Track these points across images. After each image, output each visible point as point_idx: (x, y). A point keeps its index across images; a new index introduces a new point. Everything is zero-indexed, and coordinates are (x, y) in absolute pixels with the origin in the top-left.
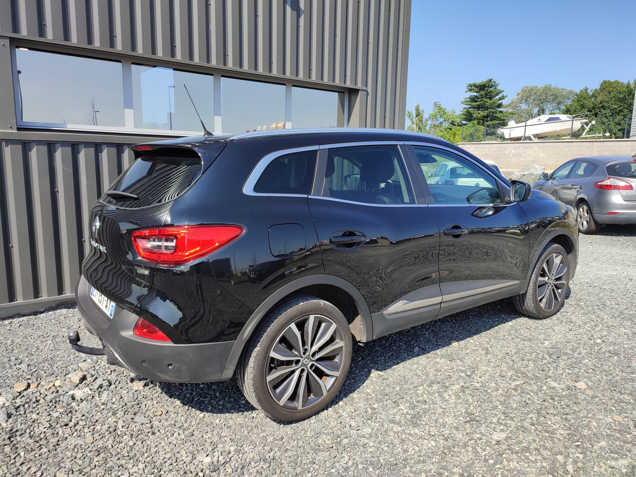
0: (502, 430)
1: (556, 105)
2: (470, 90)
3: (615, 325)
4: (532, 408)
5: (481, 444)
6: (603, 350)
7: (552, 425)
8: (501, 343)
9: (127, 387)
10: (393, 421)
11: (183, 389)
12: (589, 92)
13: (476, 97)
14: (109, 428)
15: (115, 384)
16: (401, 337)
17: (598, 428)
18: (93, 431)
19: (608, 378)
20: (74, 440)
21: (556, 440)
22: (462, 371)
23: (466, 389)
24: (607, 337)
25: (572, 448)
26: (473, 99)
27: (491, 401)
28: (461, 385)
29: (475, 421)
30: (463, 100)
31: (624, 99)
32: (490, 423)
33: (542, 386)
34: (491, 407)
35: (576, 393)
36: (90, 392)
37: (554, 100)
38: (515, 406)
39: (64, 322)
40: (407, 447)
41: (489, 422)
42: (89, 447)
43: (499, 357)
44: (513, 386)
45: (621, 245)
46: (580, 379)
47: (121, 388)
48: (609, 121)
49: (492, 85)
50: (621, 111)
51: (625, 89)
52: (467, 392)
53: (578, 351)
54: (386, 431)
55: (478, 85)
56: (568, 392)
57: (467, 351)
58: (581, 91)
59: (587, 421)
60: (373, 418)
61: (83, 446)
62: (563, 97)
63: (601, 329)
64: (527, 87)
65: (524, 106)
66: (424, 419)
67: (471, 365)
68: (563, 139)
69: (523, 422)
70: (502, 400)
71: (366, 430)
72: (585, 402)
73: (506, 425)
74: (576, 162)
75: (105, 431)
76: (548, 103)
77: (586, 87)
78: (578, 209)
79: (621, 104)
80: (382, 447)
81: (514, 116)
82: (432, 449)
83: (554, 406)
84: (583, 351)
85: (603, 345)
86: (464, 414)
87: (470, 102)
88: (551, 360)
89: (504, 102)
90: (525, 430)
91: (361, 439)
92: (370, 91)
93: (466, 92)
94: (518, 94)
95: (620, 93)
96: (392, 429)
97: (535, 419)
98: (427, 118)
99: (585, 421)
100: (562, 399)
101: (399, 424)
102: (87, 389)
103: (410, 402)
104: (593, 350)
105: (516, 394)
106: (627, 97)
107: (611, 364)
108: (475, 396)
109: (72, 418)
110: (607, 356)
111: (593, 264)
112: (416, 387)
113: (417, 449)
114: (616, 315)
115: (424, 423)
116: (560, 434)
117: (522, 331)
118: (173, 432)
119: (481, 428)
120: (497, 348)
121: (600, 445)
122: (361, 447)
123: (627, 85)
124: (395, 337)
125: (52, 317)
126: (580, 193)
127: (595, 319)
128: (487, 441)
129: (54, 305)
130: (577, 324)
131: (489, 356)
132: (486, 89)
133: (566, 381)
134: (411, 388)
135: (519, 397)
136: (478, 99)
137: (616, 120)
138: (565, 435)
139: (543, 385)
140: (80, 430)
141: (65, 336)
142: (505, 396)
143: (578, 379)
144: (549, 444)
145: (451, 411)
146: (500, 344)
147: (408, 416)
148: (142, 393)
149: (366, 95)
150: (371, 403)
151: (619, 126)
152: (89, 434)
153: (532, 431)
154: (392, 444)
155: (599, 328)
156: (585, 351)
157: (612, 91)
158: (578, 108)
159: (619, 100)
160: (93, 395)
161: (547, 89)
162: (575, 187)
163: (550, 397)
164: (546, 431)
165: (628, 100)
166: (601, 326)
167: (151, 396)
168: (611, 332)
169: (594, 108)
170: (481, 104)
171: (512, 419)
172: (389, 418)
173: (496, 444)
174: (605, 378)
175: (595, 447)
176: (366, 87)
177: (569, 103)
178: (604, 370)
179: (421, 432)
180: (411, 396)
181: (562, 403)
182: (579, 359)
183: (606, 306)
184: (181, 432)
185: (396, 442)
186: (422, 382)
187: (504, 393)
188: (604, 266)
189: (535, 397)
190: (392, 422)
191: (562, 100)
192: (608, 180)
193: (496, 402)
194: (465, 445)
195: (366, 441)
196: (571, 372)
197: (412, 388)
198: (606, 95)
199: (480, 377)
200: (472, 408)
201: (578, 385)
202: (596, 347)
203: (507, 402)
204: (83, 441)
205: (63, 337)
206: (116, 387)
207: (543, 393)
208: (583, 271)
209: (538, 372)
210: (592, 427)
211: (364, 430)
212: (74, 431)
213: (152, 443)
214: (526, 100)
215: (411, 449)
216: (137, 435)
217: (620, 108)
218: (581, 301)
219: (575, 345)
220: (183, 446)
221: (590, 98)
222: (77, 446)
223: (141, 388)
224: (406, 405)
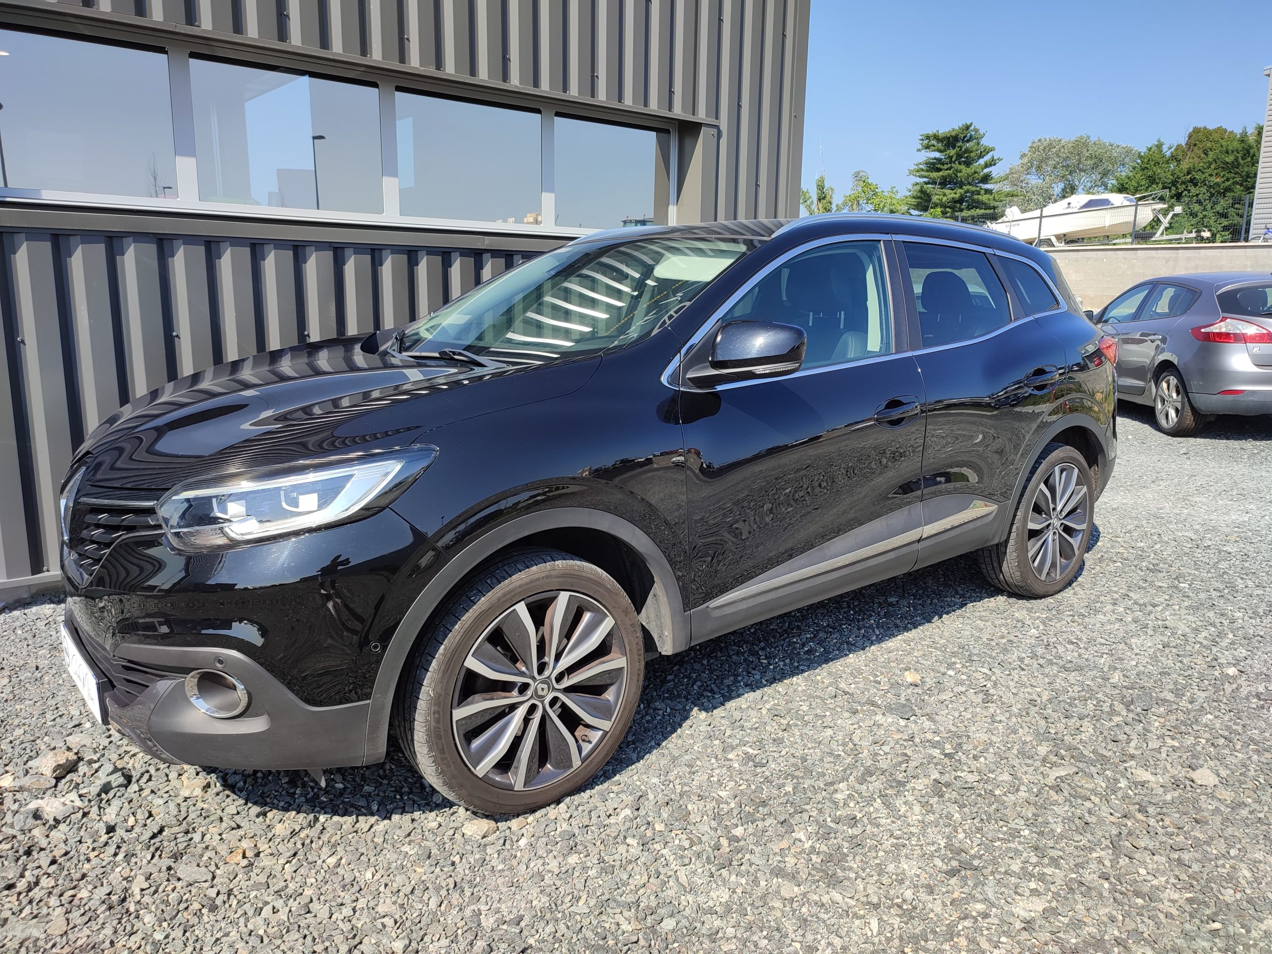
0: (1035, 892)
1: (1099, 177)
2: (927, 147)
3: (1262, 633)
4: (1100, 833)
5: (988, 929)
6: (1244, 692)
7: (1150, 877)
8: (1016, 678)
9: (167, 789)
10: (781, 870)
11: (295, 793)
12: (1164, 151)
13: (939, 160)
14: (109, 894)
15: (138, 781)
16: (796, 664)
17: (1255, 885)
18: (71, 902)
19: (1263, 759)
20: (20, 928)
21: (1162, 916)
22: (935, 744)
23: (944, 789)
24: (1249, 661)
25: (1203, 939)
26: (933, 166)
27: (1005, 818)
28: (933, 777)
29: (970, 869)
30: (913, 167)
31: (1235, 165)
32: (1006, 873)
33: (1116, 781)
34: (1005, 833)
35: (1194, 795)
36: (78, 803)
37: (1095, 167)
38: (1059, 830)
39: (43, 635)
40: (815, 939)
41: (1003, 870)
42: (54, 946)
43: (1015, 710)
44: (1050, 781)
45: (1249, 458)
46: (1201, 762)
47: (152, 792)
48: (1205, 210)
49: (971, 137)
50: (1228, 189)
51: (1236, 144)
52: (947, 796)
53: (1189, 694)
54: (764, 897)
55: (943, 136)
56: (1176, 794)
57: (943, 697)
58: (1150, 149)
59: (1228, 866)
60: (735, 863)
61: (41, 943)
62: (1113, 161)
63: (1233, 643)
64: (1040, 140)
65: (1034, 180)
66: (852, 864)
67: (954, 729)
68: (1114, 244)
69: (1081, 871)
70: (1030, 815)
71: (718, 893)
72: (1218, 819)
73: (1042, 878)
74: (1154, 287)
75: (98, 903)
76: (1083, 174)
77: (1159, 141)
78: (1157, 384)
79: (1230, 175)
80: (755, 938)
81: (1015, 199)
82: (874, 944)
83: (1150, 829)
84: (1199, 693)
85: (1242, 681)
86: (943, 852)
87: (927, 171)
88: (1131, 715)
89: (995, 171)
90: (1088, 890)
91: (704, 918)
92: (724, 128)
93: (919, 150)
94: (1023, 156)
95: (1227, 152)
96: (778, 892)
97: (1107, 863)
98: (840, 203)
99: (1224, 866)
100: (1165, 810)
101: (793, 877)
102: (73, 796)
103: (817, 822)
104: (1222, 693)
105: (1061, 800)
106: (1242, 162)
107: (1264, 725)
108: (965, 806)
109: (25, 869)
110: (1254, 706)
111: (1198, 499)
112: (832, 784)
113: (837, 942)
114: (1261, 611)
115: (853, 875)
116: (1170, 900)
117: (1061, 650)
118: (260, 905)
119: (986, 888)
120: (1008, 687)
121: (1263, 927)
122: (706, 941)
123: (1242, 137)
124: (781, 663)
125: (17, 624)
126: (1163, 351)
127: (1217, 621)
128: (1002, 921)
129: (25, 595)
130: (1180, 632)
131: (992, 707)
132: (959, 144)
133: (1169, 766)
134: (819, 788)
135: (1066, 808)
136: (943, 164)
137: (1218, 208)
138: (1182, 902)
139: (1118, 776)
140: (41, 901)
141: (41, 667)
142: (1035, 804)
143: (1194, 761)
144: (1147, 928)
145: (914, 843)
146: (1015, 680)
147: (814, 857)
148: (200, 805)
149: (716, 135)
150: (728, 823)
151: (1223, 220)
152: (60, 910)
153: (1106, 894)
154: (778, 930)
155: (1228, 641)
156: (1203, 695)
157: (1211, 149)
158: (1143, 183)
159: (1226, 166)
160: (86, 810)
161: (1080, 145)
162: (1152, 337)
163: (1137, 807)
164: (1137, 894)
165: (1243, 167)
166: (1231, 636)
167: (219, 812)
168: (1255, 651)
169: (1174, 183)
170: (949, 175)
171: (1055, 862)
172: (770, 862)
173: (1024, 928)
174: (1255, 757)
175: (1253, 932)
176: (717, 118)
177: (1124, 174)
178: (1252, 740)
179: (847, 900)
180: (820, 806)
181: (1167, 822)
182: (1193, 714)
183: (1237, 591)
184: (279, 904)
185: (789, 926)
186: (845, 771)
187: (1033, 799)
188: (1220, 502)
189: (1103, 808)
190: (778, 872)
191: (1110, 167)
192: (1222, 323)
193: (1016, 821)
194: (951, 934)
195: (717, 923)
196: (1177, 745)
197: (822, 786)
198: (1199, 157)
199: (975, 758)
200: (961, 836)
201: (1197, 775)
202: (1227, 686)
203: (1040, 819)
204: (42, 931)
205: (37, 668)
206: (141, 790)
207: (1119, 797)
208: (1177, 514)
209: (1103, 745)
210: (1243, 882)
211: (712, 893)
212: (25, 901)
213: (208, 935)
214: (1039, 167)
215: (823, 942)
216: (174, 913)
217: (1227, 184)
218: (1181, 580)
219: (1181, 680)
220: (278, 942)
221: (1167, 162)
222: (27, 943)
223: (198, 792)
224: (809, 829)
